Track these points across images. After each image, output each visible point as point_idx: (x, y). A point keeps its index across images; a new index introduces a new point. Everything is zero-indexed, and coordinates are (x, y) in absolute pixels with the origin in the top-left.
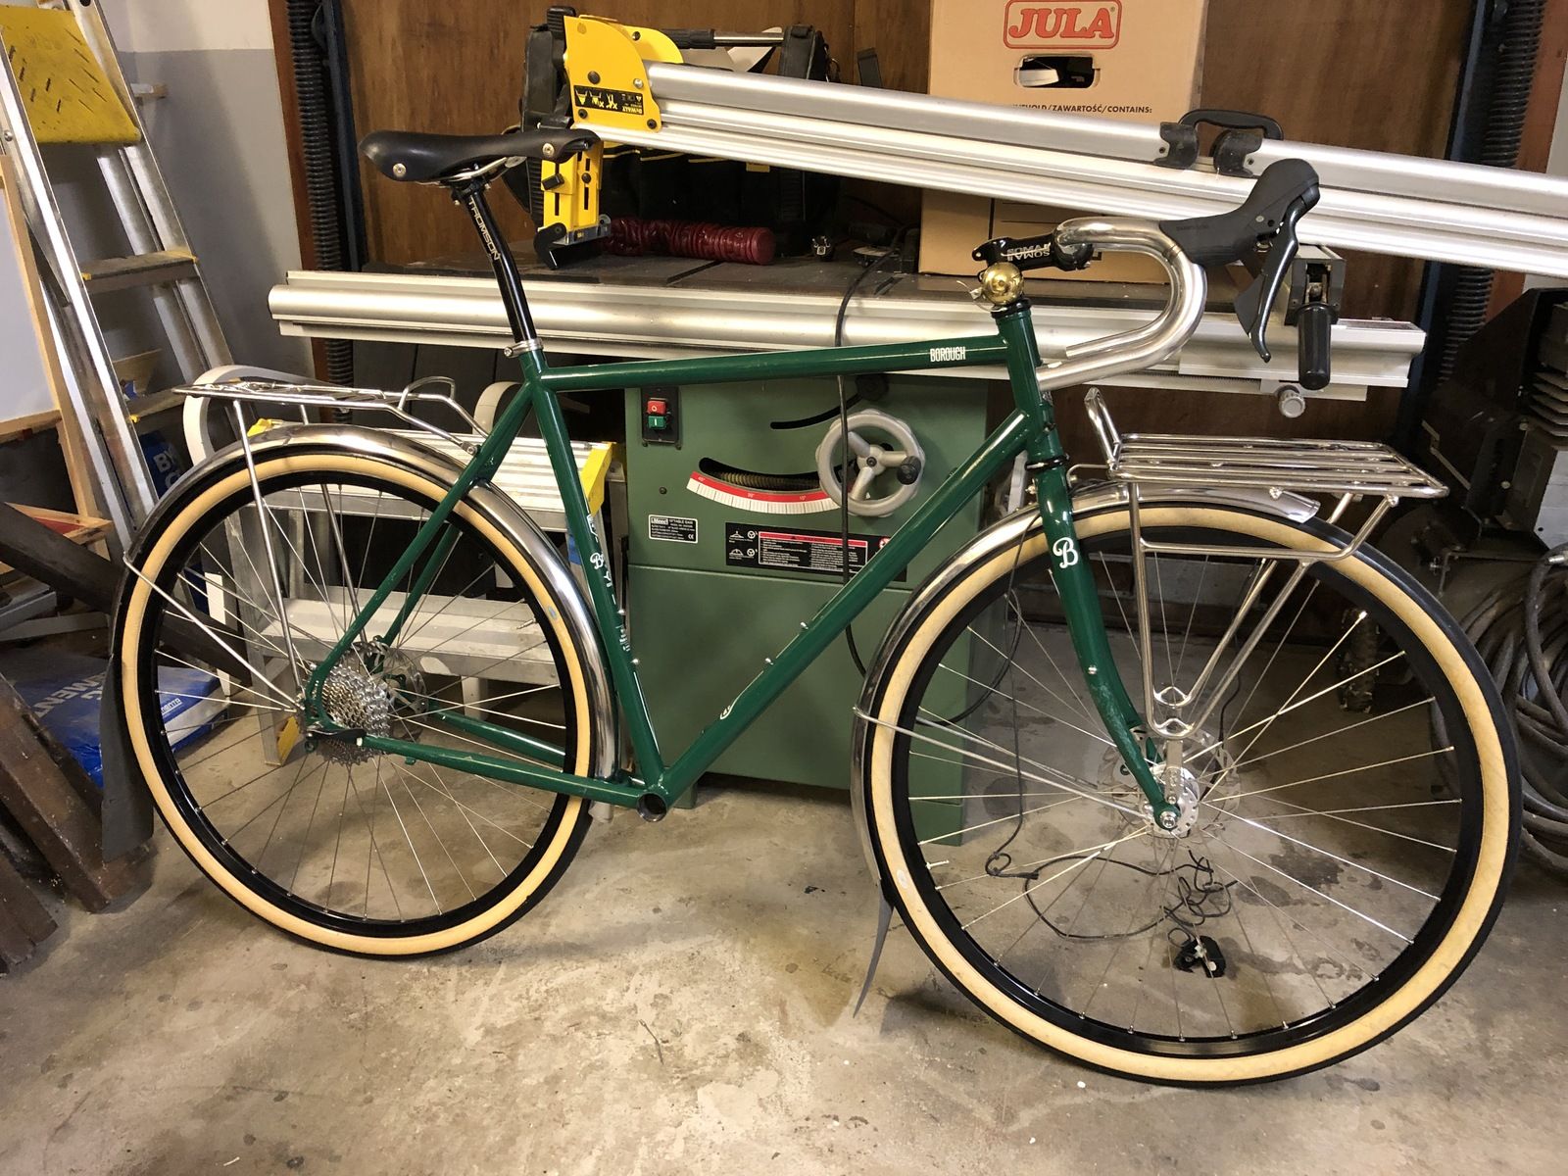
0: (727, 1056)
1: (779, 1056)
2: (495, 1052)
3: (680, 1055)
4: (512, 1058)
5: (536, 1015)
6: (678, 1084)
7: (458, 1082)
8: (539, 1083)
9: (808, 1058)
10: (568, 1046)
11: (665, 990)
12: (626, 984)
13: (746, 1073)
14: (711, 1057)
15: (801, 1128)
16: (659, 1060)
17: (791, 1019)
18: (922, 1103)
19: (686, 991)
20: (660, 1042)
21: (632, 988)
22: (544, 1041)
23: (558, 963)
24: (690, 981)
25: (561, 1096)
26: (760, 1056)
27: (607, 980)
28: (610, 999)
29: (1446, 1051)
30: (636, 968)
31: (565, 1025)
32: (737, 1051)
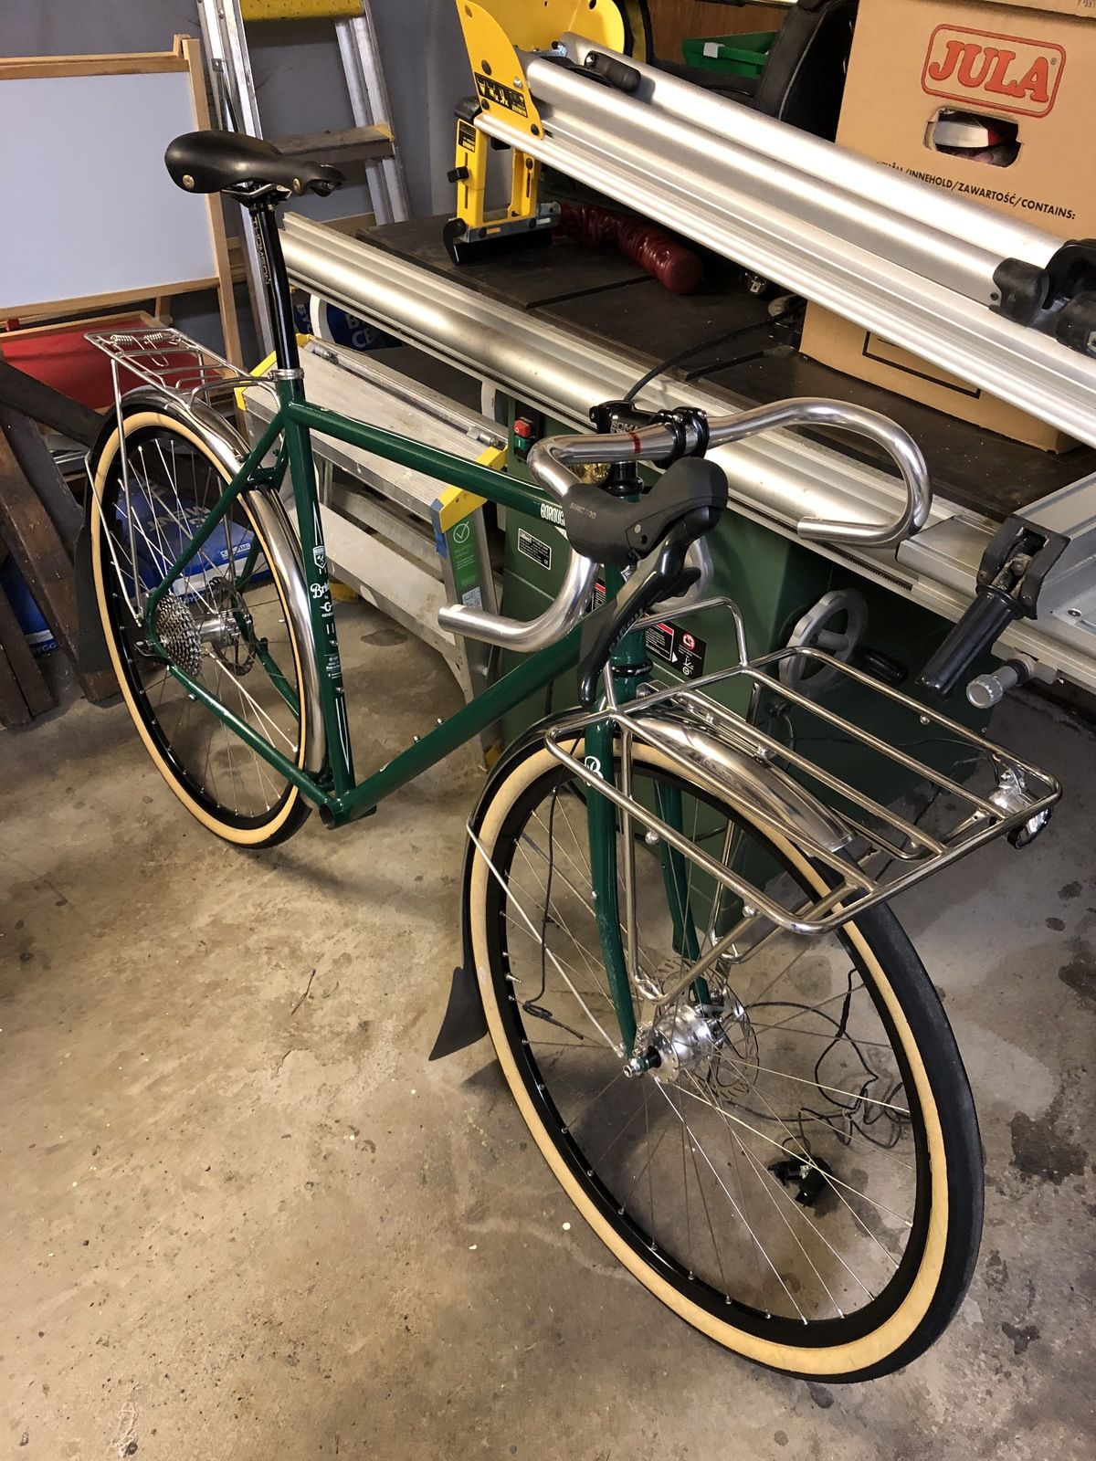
0: (338, 1034)
1: (373, 1056)
2: (202, 942)
3: (309, 1015)
4: (207, 953)
5: (254, 925)
6: (285, 1038)
7: (161, 952)
8: (204, 982)
9: (391, 1071)
10: (248, 964)
11: (354, 953)
12: (335, 933)
13: (336, 1056)
14: (327, 1028)
15: (326, 1125)
16: (292, 1010)
17: (413, 1031)
18: (430, 1161)
19: (370, 963)
20: (309, 994)
21: (336, 938)
22: (238, 950)
23: (309, 890)
24: (378, 955)
25: (207, 1001)
26: (360, 1049)
27: (327, 921)
28: (313, 940)
29: (945, 1421)
30: (355, 922)
31: (265, 944)
32: (350, 1035)
